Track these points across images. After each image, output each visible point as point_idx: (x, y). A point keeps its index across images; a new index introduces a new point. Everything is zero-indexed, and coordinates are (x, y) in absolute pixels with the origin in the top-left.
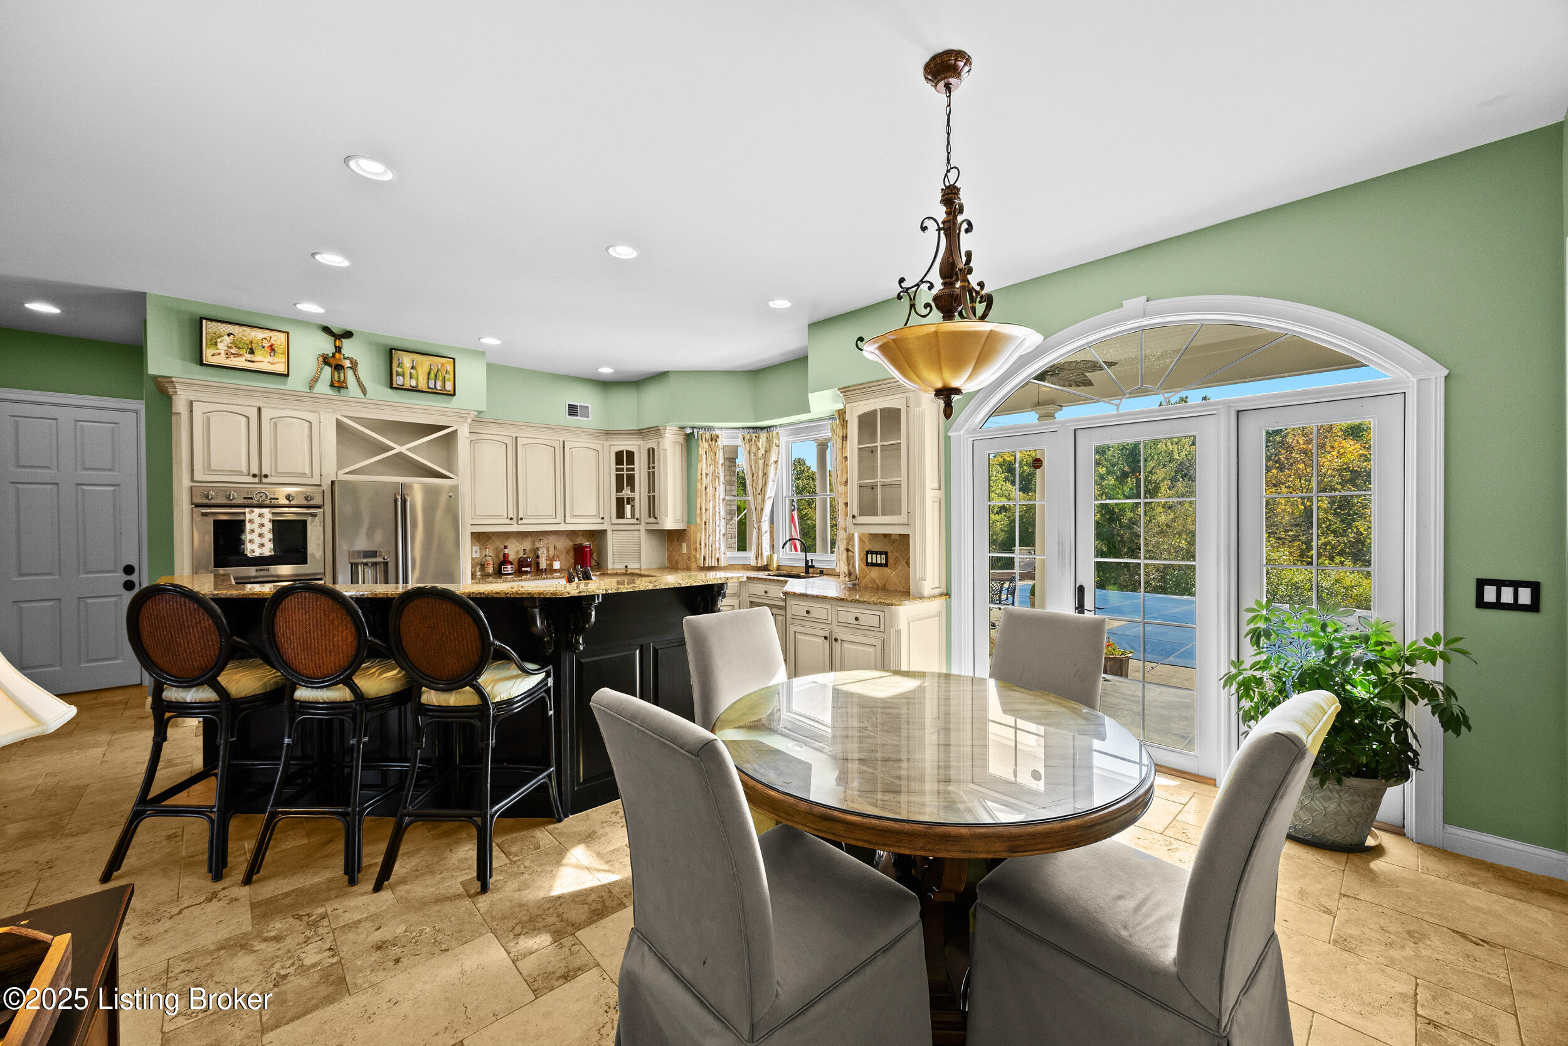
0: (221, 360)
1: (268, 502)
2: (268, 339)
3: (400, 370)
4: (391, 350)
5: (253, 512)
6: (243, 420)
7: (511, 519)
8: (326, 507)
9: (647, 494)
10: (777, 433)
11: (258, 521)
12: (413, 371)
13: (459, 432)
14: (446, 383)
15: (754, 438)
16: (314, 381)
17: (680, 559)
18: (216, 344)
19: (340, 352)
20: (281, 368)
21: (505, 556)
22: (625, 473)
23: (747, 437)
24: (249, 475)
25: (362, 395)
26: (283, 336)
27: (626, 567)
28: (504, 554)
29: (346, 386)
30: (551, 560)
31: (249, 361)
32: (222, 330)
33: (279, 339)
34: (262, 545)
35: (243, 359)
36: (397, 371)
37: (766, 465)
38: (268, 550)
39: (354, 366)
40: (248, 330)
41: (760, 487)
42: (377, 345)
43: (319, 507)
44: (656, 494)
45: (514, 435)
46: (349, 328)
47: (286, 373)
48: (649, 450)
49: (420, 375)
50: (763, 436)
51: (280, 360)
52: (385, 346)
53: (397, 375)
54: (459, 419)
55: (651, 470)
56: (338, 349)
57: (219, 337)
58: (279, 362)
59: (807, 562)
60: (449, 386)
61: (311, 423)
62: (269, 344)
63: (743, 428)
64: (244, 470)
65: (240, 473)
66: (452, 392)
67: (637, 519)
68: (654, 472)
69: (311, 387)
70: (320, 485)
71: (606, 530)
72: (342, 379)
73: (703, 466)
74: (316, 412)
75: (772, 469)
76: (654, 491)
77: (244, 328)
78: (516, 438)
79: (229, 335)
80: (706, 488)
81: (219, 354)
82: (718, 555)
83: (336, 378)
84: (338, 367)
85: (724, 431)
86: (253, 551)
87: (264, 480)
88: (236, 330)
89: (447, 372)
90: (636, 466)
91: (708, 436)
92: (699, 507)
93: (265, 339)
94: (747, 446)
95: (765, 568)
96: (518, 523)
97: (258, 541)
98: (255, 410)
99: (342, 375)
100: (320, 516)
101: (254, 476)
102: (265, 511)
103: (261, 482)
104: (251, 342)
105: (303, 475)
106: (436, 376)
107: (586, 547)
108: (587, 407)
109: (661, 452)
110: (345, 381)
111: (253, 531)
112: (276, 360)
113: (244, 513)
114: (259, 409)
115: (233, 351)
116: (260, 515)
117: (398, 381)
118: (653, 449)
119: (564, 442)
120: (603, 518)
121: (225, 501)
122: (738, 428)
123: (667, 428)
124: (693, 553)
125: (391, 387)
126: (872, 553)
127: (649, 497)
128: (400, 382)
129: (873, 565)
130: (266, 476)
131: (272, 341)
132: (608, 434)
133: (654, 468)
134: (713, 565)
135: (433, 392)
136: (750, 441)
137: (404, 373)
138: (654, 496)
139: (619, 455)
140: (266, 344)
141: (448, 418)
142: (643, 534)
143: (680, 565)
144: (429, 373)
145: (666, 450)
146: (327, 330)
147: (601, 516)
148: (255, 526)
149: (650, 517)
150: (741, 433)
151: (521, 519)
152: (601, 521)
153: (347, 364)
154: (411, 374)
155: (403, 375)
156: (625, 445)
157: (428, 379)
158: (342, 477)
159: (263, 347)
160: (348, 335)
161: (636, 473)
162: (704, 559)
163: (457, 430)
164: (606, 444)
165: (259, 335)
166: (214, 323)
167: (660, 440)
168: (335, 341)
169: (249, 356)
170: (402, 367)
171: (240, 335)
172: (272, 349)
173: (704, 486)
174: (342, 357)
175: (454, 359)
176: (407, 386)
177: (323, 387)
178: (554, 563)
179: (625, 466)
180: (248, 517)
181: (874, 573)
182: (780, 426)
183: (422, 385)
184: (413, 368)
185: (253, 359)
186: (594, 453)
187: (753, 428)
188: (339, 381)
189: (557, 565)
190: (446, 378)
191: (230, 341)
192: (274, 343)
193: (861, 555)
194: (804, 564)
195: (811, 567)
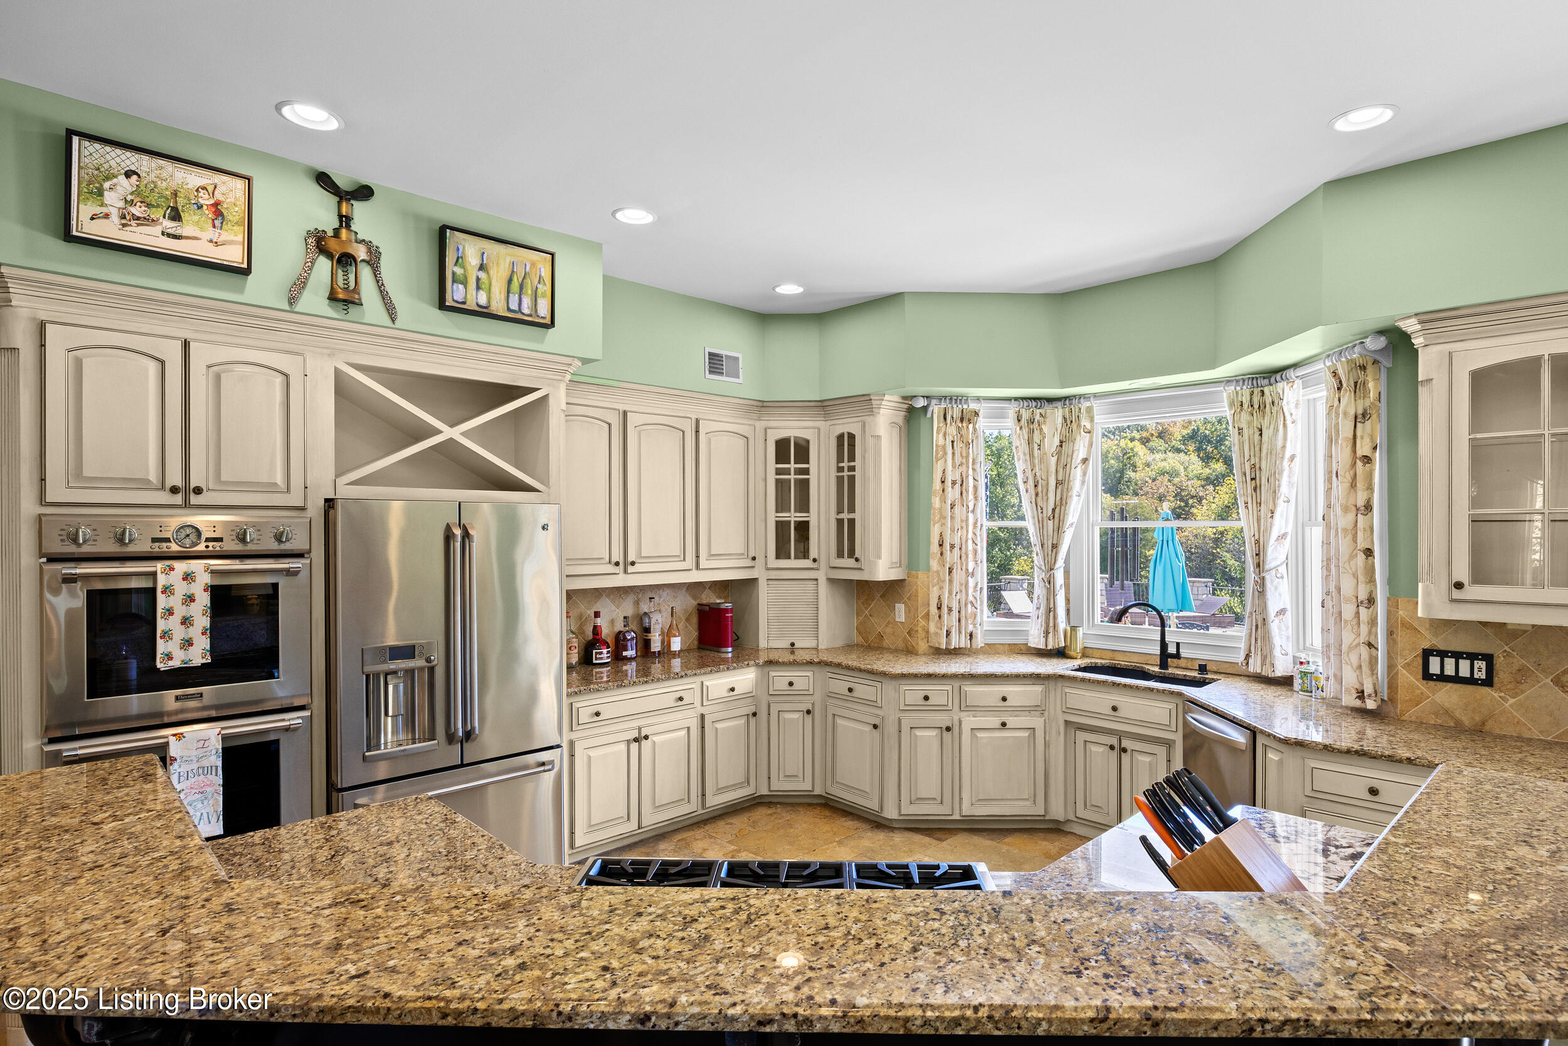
0: (109, 230)
1: (201, 547)
2: (210, 189)
3: (459, 271)
4: (443, 229)
5: (172, 569)
6: (152, 367)
7: (617, 564)
8: (313, 554)
9: (833, 516)
10: (1089, 410)
11: (181, 588)
12: (482, 275)
13: (551, 400)
14: (539, 301)
15: (1037, 417)
16: (300, 284)
17: (889, 630)
18: (100, 193)
19: (348, 227)
20: (234, 255)
21: (596, 630)
22: (792, 477)
23: (1026, 415)
24: (163, 488)
25: (387, 321)
26: (240, 184)
27: (793, 644)
28: (595, 627)
29: (360, 299)
30: (667, 635)
31: (169, 235)
32: (113, 163)
33: (231, 191)
34: (188, 643)
35: (157, 230)
36: (454, 274)
37: (1064, 465)
38: (199, 655)
39: (374, 261)
40: (168, 166)
41: (1051, 506)
42: (418, 218)
43: (300, 555)
44: (857, 516)
45: (622, 407)
46: (365, 181)
47: (245, 266)
48: (840, 438)
49: (494, 282)
50: (1057, 414)
51: (232, 237)
52: (430, 220)
53: (454, 281)
54: (550, 375)
55: (846, 473)
56: (345, 220)
57: (107, 178)
58: (231, 243)
59: (1164, 645)
60: (543, 309)
61: (287, 376)
62: (212, 202)
63: (1016, 399)
64: (153, 476)
65: (143, 484)
66: (548, 321)
67: (815, 560)
68: (852, 479)
69: (292, 300)
70: (302, 509)
71: (756, 580)
72: (352, 285)
73: (945, 466)
74: (297, 354)
75: (1077, 474)
76: (852, 509)
77: (162, 162)
78: (625, 413)
79: (128, 174)
80: (952, 506)
81: (107, 216)
82: (971, 628)
83: (340, 282)
84: (345, 260)
85: (985, 404)
86: (169, 657)
87: (195, 499)
88: (143, 163)
89: (540, 279)
90: (813, 465)
91: (957, 414)
92: (935, 540)
93: (204, 188)
94: (1025, 431)
95: (1061, 653)
96: (625, 572)
97: (179, 633)
98: (178, 345)
99: (352, 277)
100: (304, 574)
101: (174, 490)
102: (197, 566)
103: (187, 504)
104: (175, 194)
105: (271, 488)
106: (521, 287)
107: (726, 610)
108: (737, 359)
109: (870, 442)
110: (356, 290)
111: (170, 612)
112: (225, 236)
113: (153, 575)
114: (186, 345)
115: (137, 211)
116: (188, 577)
117: (456, 292)
118: (852, 437)
119: (697, 421)
120: (754, 559)
121: (112, 548)
122: (1009, 399)
123: (887, 397)
124: (922, 623)
125: (442, 305)
126: (1443, 654)
127: (840, 522)
128: (459, 297)
129: (1442, 678)
130: (198, 491)
131: (218, 196)
132: (763, 407)
133: (852, 469)
134: (962, 645)
135: (515, 320)
136: (1031, 421)
137: (466, 278)
138: (852, 522)
139: (782, 447)
140: (206, 200)
141: (535, 373)
142: (823, 588)
143: (887, 642)
144: (510, 281)
145: (879, 437)
146: (323, 179)
147: (752, 554)
148: (175, 601)
149: (840, 555)
150: (1012, 409)
151: (633, 563)
152: (749, 563)
153: (361, 253)
154: (478, 279)
155: (465, 283)
156: (793, 428)
157: (508, 292)
158: (345, 491)
159: (200, 207)
160: (364, 193)
161: (813, 478)
162: (948, 634)
163: (546, 397)
164: (760, 425)
165: (193, 179)
166: (97, 146)
167: (868, 419)
168: (339, 203)
169: (168, 224)
170: (463, 267)
171: (152, 177)
172: (217, 210)
173: (949, 502)
174: (353, 237)
175: (553, 255)
176: (471, 305)
177: (314, 300)
178: (673, 640)
179: (792, 466)
180: (162, 581)
181: (1447, 696)
182: (1096, 396)
183: (498, 307)
184: (482, 267)
185: (179, 232)
186: (741, 442)
187: (1035, 399)
188: (346, 289)
189: (676, 644)
190: (539, 292)
191: (130, 189)
192: (221, 198)
193: (1409, 655)
194: (1156, 650)
195: (1172, 656)
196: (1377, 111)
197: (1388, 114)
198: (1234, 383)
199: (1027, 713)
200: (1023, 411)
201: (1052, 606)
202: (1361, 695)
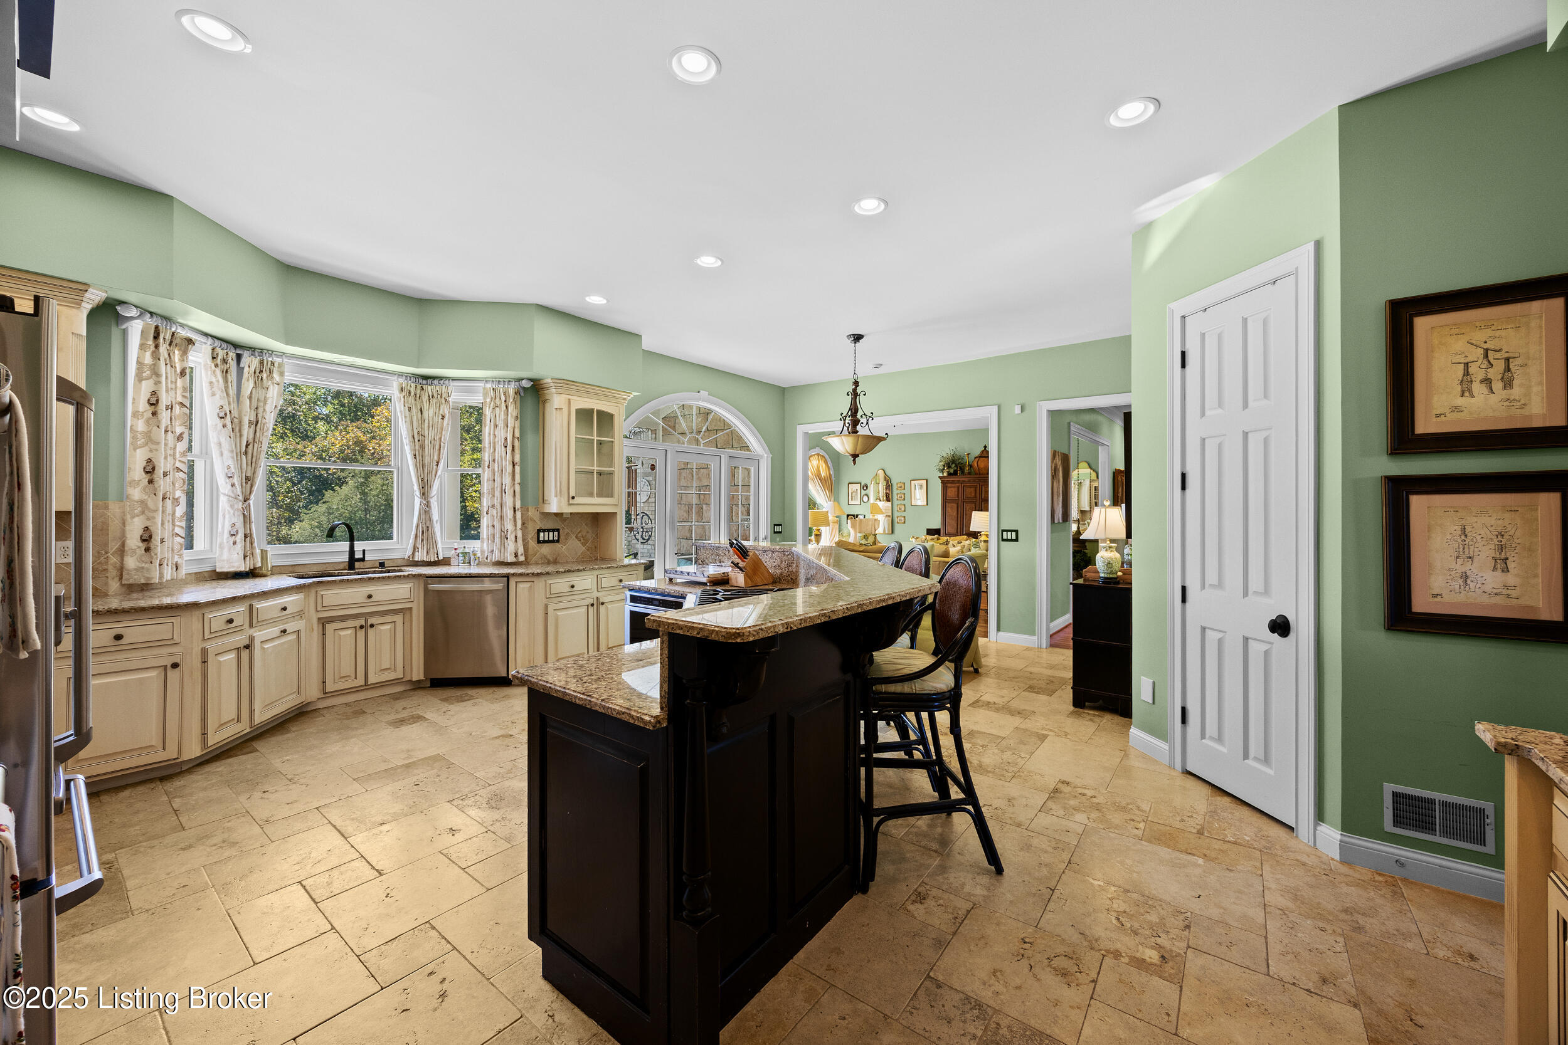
23: (221, 355)
37: (255, 408)
41: (245, 442)
59: (352, 553)
73: (156, 388)
80: (166, 432)
82: (176, 559)
91: (168, 336)
92: (138, 467)
94: (221, 369)
122: (209, 335)
126: (544, 531)
129: (544, 542)
134: (169, 577)
162: (161, 566)
181: (545, 549)
193: (532, 534)
194: (346, 558)
195: (359, 560)
196: (601, 299)
197: (604, 302)
198: (404, 377)
199: (292, 619)
200: (219, 350)
201: (248, 532)
202: (516, 555)
